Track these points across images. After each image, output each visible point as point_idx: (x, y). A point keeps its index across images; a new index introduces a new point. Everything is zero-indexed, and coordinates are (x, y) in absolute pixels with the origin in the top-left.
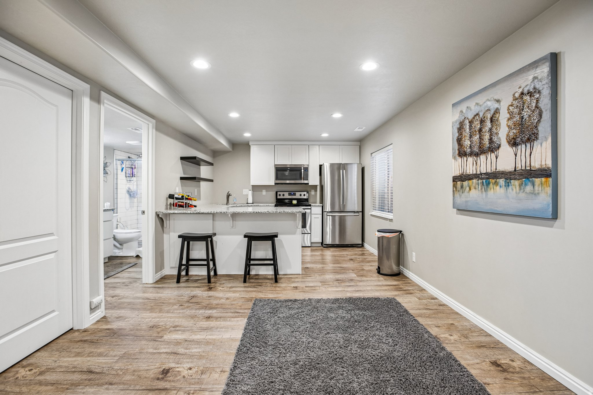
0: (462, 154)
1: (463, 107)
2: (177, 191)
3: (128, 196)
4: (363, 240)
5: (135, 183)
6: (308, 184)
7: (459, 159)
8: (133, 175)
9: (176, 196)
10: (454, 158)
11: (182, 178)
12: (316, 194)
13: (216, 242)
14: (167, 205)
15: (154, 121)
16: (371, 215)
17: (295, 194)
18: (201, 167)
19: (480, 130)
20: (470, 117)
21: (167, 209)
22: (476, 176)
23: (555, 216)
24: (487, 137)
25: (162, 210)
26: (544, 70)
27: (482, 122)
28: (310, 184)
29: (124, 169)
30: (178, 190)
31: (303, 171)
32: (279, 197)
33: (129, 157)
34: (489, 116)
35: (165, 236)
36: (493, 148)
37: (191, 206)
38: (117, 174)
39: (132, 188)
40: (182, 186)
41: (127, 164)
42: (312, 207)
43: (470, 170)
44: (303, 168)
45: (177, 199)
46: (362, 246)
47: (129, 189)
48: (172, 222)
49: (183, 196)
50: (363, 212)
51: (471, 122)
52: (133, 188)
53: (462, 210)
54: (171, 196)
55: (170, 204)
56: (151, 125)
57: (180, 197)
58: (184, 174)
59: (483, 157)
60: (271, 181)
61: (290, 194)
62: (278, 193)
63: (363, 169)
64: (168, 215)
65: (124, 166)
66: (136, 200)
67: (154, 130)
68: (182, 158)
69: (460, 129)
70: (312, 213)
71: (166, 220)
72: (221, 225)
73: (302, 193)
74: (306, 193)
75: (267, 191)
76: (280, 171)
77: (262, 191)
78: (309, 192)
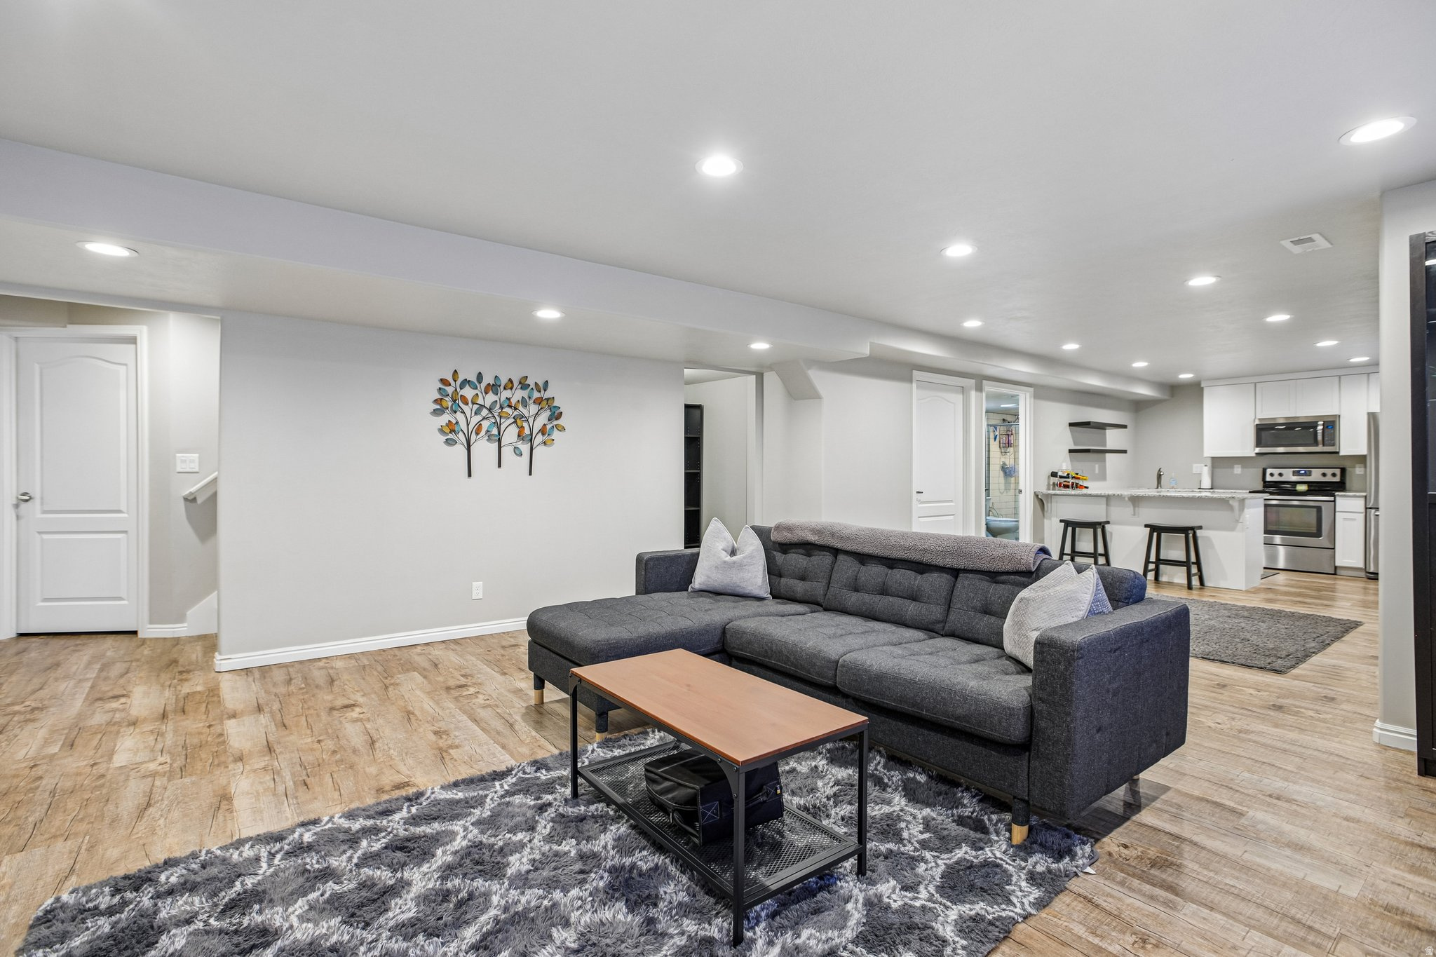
2: (1064, 468)
3: (1002, 474)
5: (1013, 456)
6: (1338, 453)
8: (1009, 444)
9: (1060, 474)
11: (1071, 451)
12: (1365, 474)
13: (1111, 533)
14: (1049, 485)
15: (1032, 389)
17: (1309, 474)
18: (1107, 431)
21: (1049, 489)
25: (1043, 489)
28: (1341, 454)
29: (998, 437)
30: (1065, 465)
31: (1320, 428)
32: (1268, 478)
33: (1004, 420)
35: (1046, 522)
37: (1081, 487)
38: (989, 445)
39: (1007, 463)
40: (1071, 461)
41: (1001, 430)
42: (1337, 498)
44: (1321, 423)
45: (1061, 477)
47: (1004, 464)
48: (1054, 504)
49: (1068, 474)
52: (1009, 462)
54: (1054, 474)
55: (1054, 484)
56: (1028, 395)
57: (1065, 475)
58: (1075, 444)
60: (1248, 448)
61: (1295, 473)
62: (1269, 471)
64: (1049, 496)
65: (997, 433)
66: (1013, 479)
67: (1032, 399)
68: (1071, 425)
70: (1337, 510)
71: (1048, 502)
72: (1118, 512)
73: (1329, 472)
74: (1338, 472)
75: (1242, 467)
76: (1266, 432)
77: (1233, 468)
78: (1349, 470)
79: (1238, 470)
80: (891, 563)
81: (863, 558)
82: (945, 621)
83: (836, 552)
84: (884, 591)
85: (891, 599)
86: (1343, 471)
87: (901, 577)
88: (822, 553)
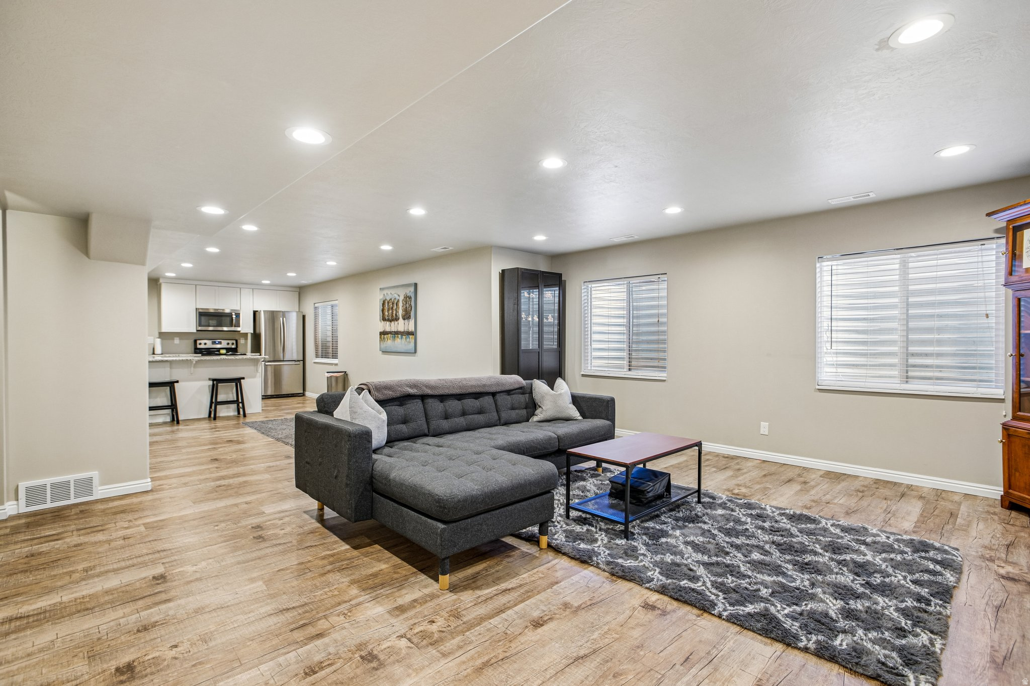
0: (384, 319)
1: (385, 292)
4: (304, 389)
6: (238, 331)
7: (383, 322)
10: (381, 321)
12: (246, 343)
16: (315, 363)
17: (221, 343)
19: (392, 308)
20: (388, 300)
22: (390, 333)
23: (415, 352)
24: (394, 312)
26: (412, 289)
27: (393, 304)
28: (240, 332)
31: (234, 316)
32: (199, 346)
34: (396, 302)
36: (397, 319)
43: (388, 329)
44: (234, 314)
46: (303, 395)
50: (304, 360)
51: (388, 303)
53: (385, 352)
59: (393, 322)
60: (191, 326)
61: (215, 343)
62: (198, 342)
63: (304, 317)
69: (383, 304)
73: (230, 342)
74: (234, 342)
75: (180, 339)
76: (204, 316)
77: (173, 339)
78: (238, 341)
79: (177, 341)
80: (460, 397)
81: (442, 398)
82: (499, 419)
83: (423, 397)
84: (464, 414)
85: (470, 416)
86: (237, 341)
87: (470, 403)
88: (415, 401)
